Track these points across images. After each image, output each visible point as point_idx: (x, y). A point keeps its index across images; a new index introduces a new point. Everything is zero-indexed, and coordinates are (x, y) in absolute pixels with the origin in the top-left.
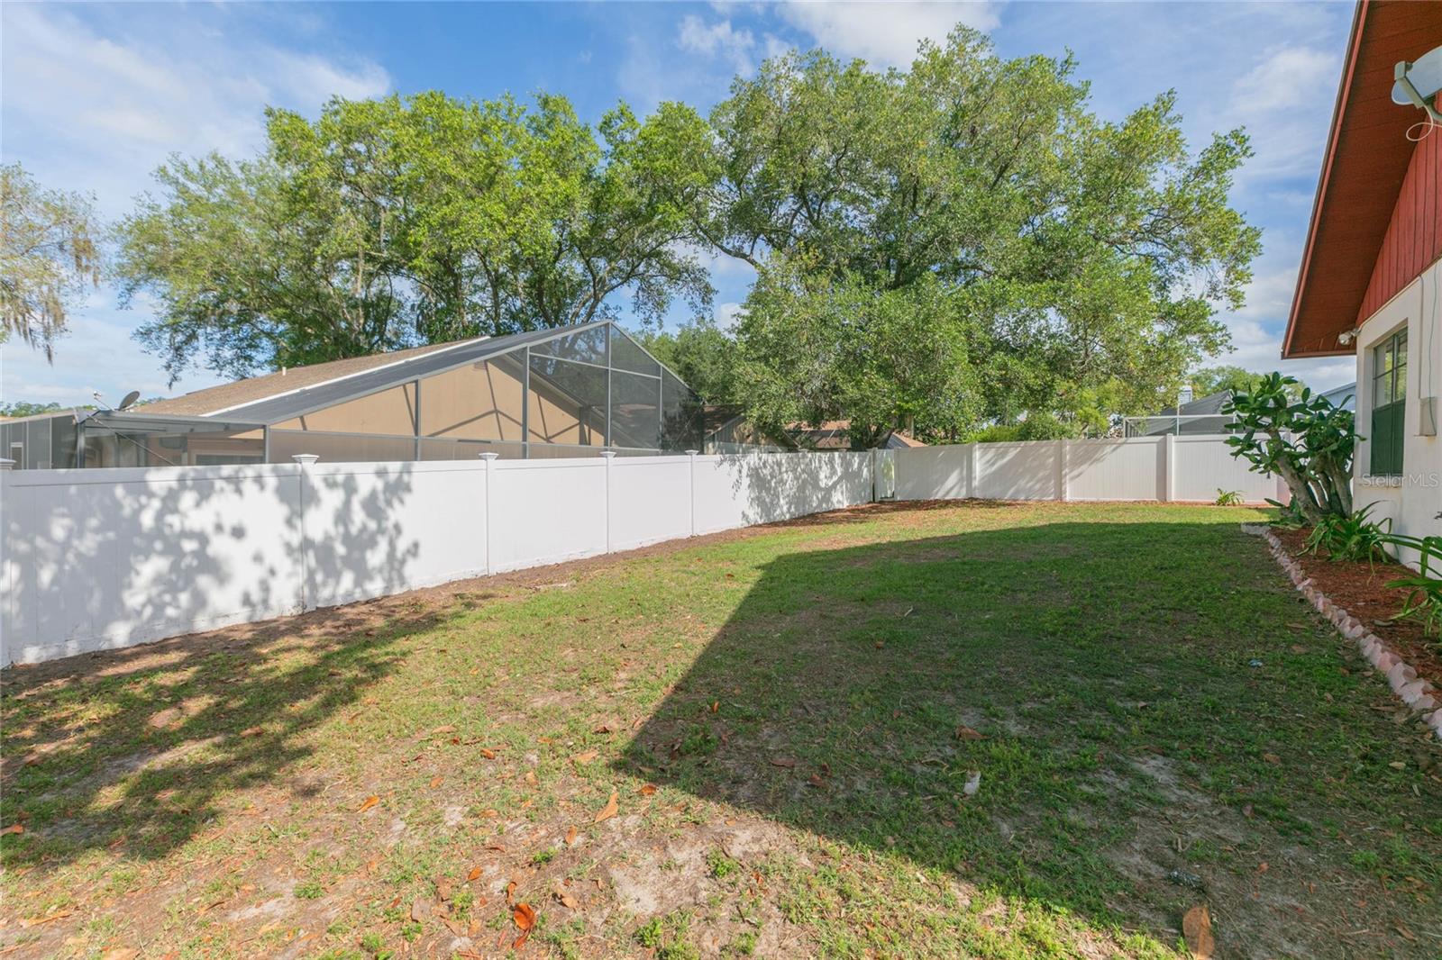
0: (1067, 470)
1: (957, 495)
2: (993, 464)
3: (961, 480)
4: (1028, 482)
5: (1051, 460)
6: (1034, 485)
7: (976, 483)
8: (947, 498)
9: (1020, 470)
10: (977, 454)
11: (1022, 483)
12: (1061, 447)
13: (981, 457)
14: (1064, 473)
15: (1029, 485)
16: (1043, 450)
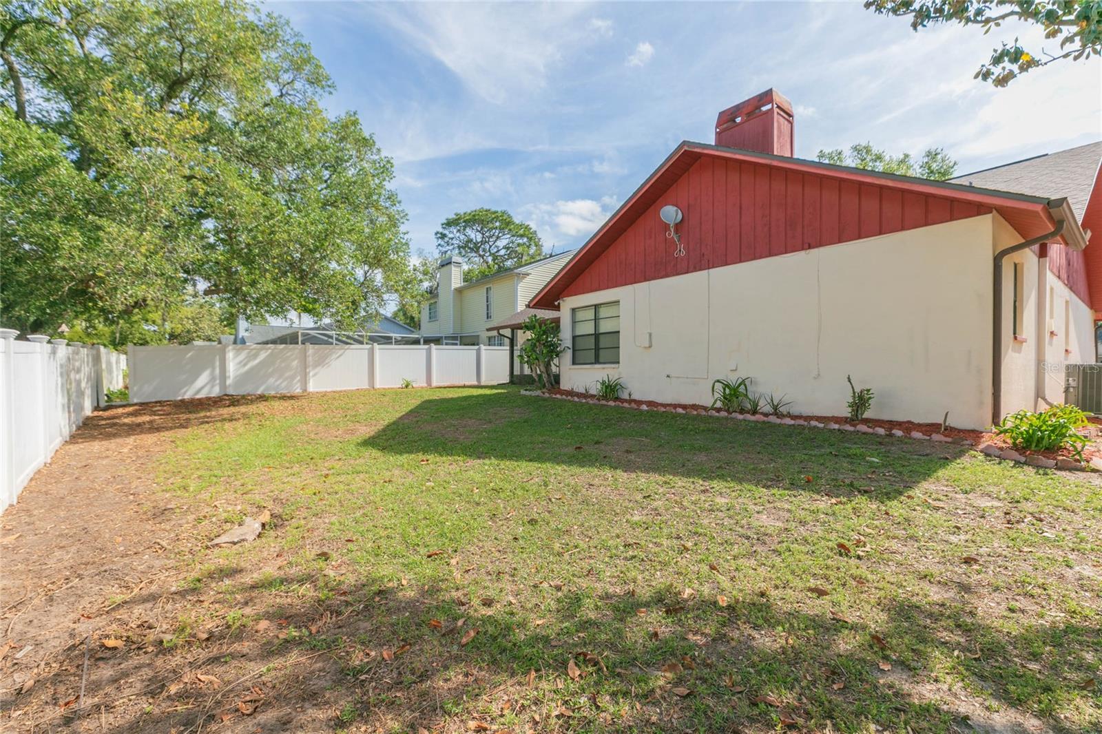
0: (311, 368)
1: (210, 392)
2: (245, 365)
3: (213, 379)
4: (276, 381)
5: (296, 362)
6: (281, 383)
7: (229, 382)
8: (198, 396)
9: (270, 370)
10: (230, 355)
11: (271, 380)
12: (305, 351)
13: (235, 357)
14: (308, 370)
15: (278, 382)
16: (289, 354)
